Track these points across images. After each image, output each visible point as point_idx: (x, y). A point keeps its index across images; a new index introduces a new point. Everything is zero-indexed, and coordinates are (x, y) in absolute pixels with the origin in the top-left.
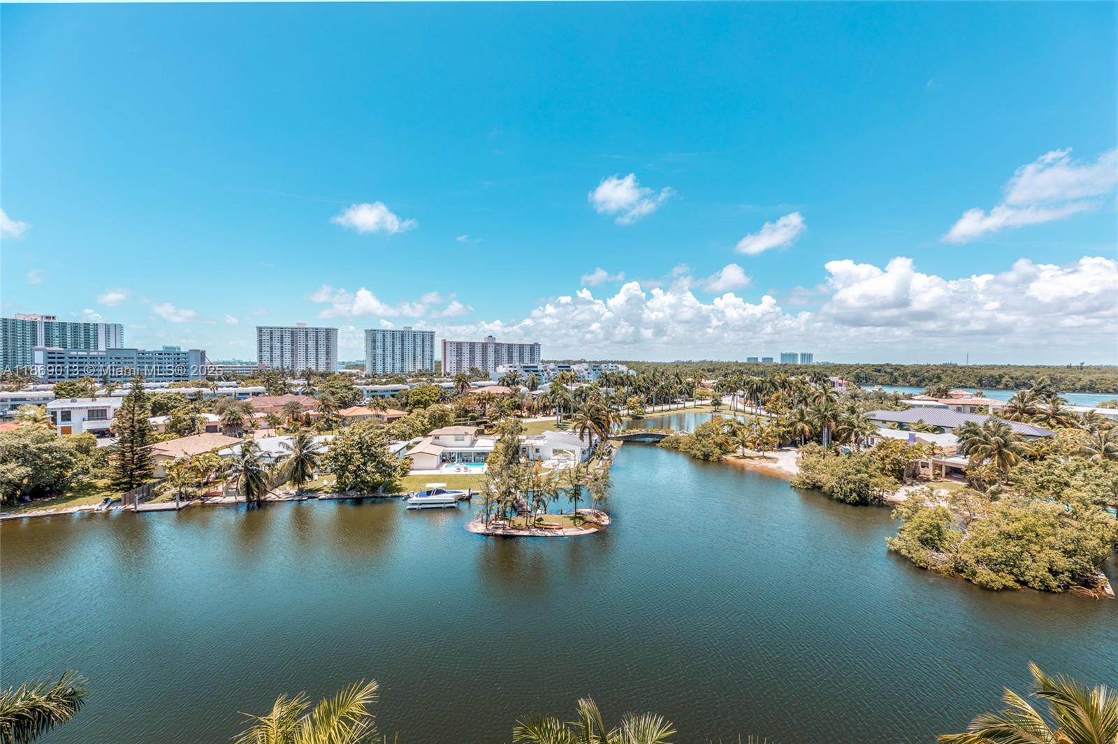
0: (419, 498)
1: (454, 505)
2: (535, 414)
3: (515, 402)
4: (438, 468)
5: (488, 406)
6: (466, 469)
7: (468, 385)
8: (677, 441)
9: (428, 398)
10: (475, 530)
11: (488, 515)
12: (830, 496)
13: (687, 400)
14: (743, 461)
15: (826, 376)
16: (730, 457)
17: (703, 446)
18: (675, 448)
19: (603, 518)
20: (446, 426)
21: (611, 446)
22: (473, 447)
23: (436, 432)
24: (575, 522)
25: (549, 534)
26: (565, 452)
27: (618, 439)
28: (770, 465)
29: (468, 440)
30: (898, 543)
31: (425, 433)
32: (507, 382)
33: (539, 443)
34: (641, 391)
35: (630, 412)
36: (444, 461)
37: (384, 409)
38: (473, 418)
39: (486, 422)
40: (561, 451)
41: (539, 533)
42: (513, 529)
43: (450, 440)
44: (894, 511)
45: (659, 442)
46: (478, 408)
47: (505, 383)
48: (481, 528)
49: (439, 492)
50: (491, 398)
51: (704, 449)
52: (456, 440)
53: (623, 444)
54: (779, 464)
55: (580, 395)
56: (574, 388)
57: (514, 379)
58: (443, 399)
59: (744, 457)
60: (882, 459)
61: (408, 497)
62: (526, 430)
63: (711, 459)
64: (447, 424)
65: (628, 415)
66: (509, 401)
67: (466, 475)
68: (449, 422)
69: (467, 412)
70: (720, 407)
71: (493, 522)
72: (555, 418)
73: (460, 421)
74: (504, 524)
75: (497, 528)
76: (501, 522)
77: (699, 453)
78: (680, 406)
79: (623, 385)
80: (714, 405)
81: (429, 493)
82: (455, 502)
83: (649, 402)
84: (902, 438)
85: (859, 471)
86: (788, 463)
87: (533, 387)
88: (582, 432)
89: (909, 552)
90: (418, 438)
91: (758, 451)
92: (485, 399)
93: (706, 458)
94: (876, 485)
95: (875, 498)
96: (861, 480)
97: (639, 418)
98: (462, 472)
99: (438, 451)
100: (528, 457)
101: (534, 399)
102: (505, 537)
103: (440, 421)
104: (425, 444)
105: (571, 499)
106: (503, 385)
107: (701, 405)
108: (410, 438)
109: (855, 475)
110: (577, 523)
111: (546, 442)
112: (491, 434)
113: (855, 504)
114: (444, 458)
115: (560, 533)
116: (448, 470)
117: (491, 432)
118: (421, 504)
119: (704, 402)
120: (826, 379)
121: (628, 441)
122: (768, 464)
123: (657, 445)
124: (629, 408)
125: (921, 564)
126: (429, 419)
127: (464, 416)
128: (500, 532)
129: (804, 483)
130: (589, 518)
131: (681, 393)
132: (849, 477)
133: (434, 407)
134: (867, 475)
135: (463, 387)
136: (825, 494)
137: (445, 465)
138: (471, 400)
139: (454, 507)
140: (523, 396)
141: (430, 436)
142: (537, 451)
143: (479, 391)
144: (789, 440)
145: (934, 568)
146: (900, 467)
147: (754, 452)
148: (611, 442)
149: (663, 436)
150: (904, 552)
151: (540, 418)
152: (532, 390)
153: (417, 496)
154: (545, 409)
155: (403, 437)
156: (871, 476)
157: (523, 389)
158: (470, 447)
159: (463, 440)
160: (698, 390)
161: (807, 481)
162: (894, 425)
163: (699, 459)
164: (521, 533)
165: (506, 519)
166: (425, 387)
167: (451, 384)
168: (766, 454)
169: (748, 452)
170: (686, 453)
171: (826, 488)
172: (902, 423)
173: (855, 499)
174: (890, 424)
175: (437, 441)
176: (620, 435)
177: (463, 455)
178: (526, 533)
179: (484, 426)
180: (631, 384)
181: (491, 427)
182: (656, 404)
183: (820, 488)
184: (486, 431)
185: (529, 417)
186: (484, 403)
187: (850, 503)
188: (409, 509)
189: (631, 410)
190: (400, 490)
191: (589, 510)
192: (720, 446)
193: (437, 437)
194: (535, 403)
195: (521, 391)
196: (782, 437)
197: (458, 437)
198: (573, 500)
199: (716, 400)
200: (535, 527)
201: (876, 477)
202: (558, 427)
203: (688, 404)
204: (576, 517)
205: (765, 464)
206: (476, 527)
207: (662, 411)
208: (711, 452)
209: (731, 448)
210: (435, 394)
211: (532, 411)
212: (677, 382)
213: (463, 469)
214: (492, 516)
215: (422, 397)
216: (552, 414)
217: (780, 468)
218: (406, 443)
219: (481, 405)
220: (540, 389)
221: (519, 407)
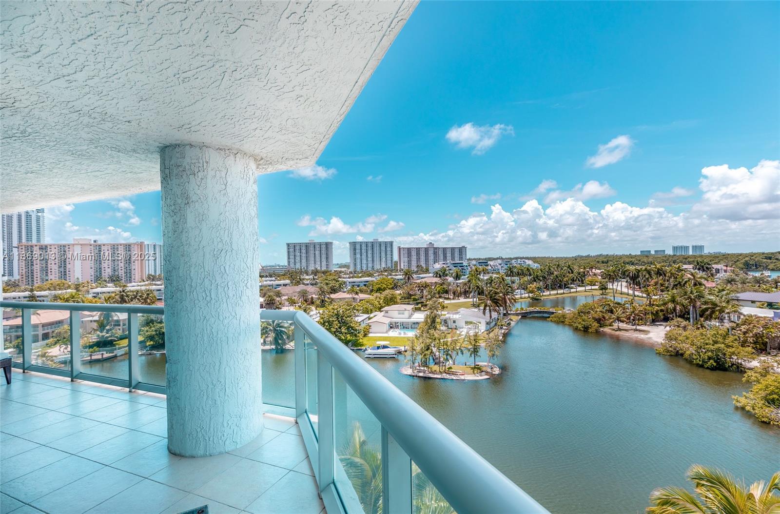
0: (372, 351)
1: (394, 356)
2: (458, 297)
3: (444, 288)
4: (387, 332)
5: (424, 292)
6: (405, 333)
7: (412, 277)
8: (564, 316)
9: (385, 286)
10: (406, 373)
11: (414, 363)
12: (690, 361)
13: (579, 286)
14: (618, 333)
15: (709, 264)
16: (607, 330)
17: (583, 321)
18: (562, 322)
19: (495, 369)
20: (395, 304)
21: (511, 320)
22: (410, 318)
23: (386, 308)
24: (474, 371)
25: (454, 378)
26: (474, 323)
27: (517, 315)
28: (642, 336)
29: (407, 314)
30: (743, 401)
31: (380, 309)
32: (439, 275)
33: (456, 317)
34: (539, 280)
35: (530, 295)
36: (391, 327)
37: (357, 293)
38: (415, 300)
39: (423, 302)
40: (471, 323)
41: (448, 376)
42: (430, 373)
43: (395, 314)
44: (745, 375)
45: (549, 317)
46: (418, 293)
47: (438, 275)
48: (409, 372)
49: (385, 347)
50: (426, 286)
51: (584, 323)
52: (399, 314)
53: (521, 318)
54: (650, 335)
55: (491, 283)
56: (485, 278)
57: (444, 272)
58: (395, 287)
59: (619, 329)
60: (745, 333)
61: (366, 350)
62: (447, 307)
63: (590, 330)
64: (396, 303)
65: (529, 297)
66: (440, 288)
67: (404, 337)
68: (397, 302)
69: (411, 295)
70: (607, 291)
71: (418, 368)
72: (472, 300)
73: (405, 301)
74: (424, 370)
75: (420, 372)
76: (422, 368)
77: (580, 326)
78: (572, 290)
79: (524, 275)
80: (602, 289)
81: (378, 348)
82: (395, 354)
83: (547, 288)
84: (765, 315)
85: (716, 342)
86: (657, 334)
87: (457, 277)
88: (485, 309)
89: (754, 409)
90: (376, 312)
91: (633, 325)
92: (423, 286)
93: (586, 329)
94: (733, 353)
95: (733, 365)
96: (719, 349)
97: (537, 300)
98: (402, 335)
99: (387, 321)
100: (448, 326)
101: (458, 286)
102: (425, 378)
103: (391, 301)
104: (379, 316)
105: (471, 355)
106: (436, 277)
107: (591, 289)
108: (371, 313)
109: (713, 345)
110: (475, 372)
111: (460, 316)
112: (425, 311)
113: (713, 369)
114: (392, 326)
115: (462, 377)
116: (393, 333)
117: (425, 309)
118: (374, 355)
119: (593, 287)
120: (709, 266)
121: (525, 316)
122: (638, 335)
123: (548, 319)
124: (529, 293)
125: (763, 419)
126: (384, 300)
127: (408, 298)
128: (421, 374)
129: (668, 351)
130: (484, 369)
131: (573, 280)
132: (708, 346)
133: (387, 292)
134: (723, 345)
135: (409, 278)
136: (686, 360)
137: (392, 330)
138: (413, 287)
139: (394, 357)
140: (449, 284)
141: (383, 311)
142: (454, 322)
143: (419, 281)
144: (661, 317)
145: (776, 423)
146: (763, 340)
147: (629, 326)
148: (512, 317)
149: (553, 313)
150: (748, 408)
151: (462, 300)
152: (456, 280)
153: (371, 349)
154: (466, 293)
155: (367, 311)
156: (728, 346)
157: (450, 279)
158: (408, 318)
159: (403, 314)
160: (588, 279)
161: (670, 349)
162: (763, 305)
163: (581, 330)
164: (435, 376)
165: (427, 367)
166: (384, 279)
167: (401, 277)
168: (638, 327)
169: (622, 325)
170: (570, 325)
171: (686, 356)
172: (771, 303)
173: (712, 365)
174: (759, 303)
175: (386, 314)
176: (519, 312)
177: (404, 324)
178: (439, 376)
179: (419, 305)
180: (530, 275)
181: (426, 305)
182: (553, 289)
183: (682, 355)
184: (422, 309)
185: (453, 299)
186: (423, 289)
187: (708, 368)
188: (367, 357)
189: (532, 293)
190: (362, 345)
191: (486, 364)
192: (598, 321)
193: (387, 312)
194: (459, 289)
195: (449, 280)
196: (656, 314)
197: (401, 312)
198: (473, 355)
199: (602, 285)
200: (446, 373)
201: (733, 347)
202: (474, 306)
203: (579, 289)
204: (475, 368)
205: (637, 335)
206: (406, 370)
207: (557, 294)
208: (590, 325)
209: (608, 322)
210: (390, 283)
211: (456, 295)
212: (569, 272)
213: (403, 333)
214: (416, 364)
215: (382, 286)
216: (471, 296)
217: (650, 338)
218: (368, 315)
219: (420, 291)
220: (462, 279)
221: (447, 292)
